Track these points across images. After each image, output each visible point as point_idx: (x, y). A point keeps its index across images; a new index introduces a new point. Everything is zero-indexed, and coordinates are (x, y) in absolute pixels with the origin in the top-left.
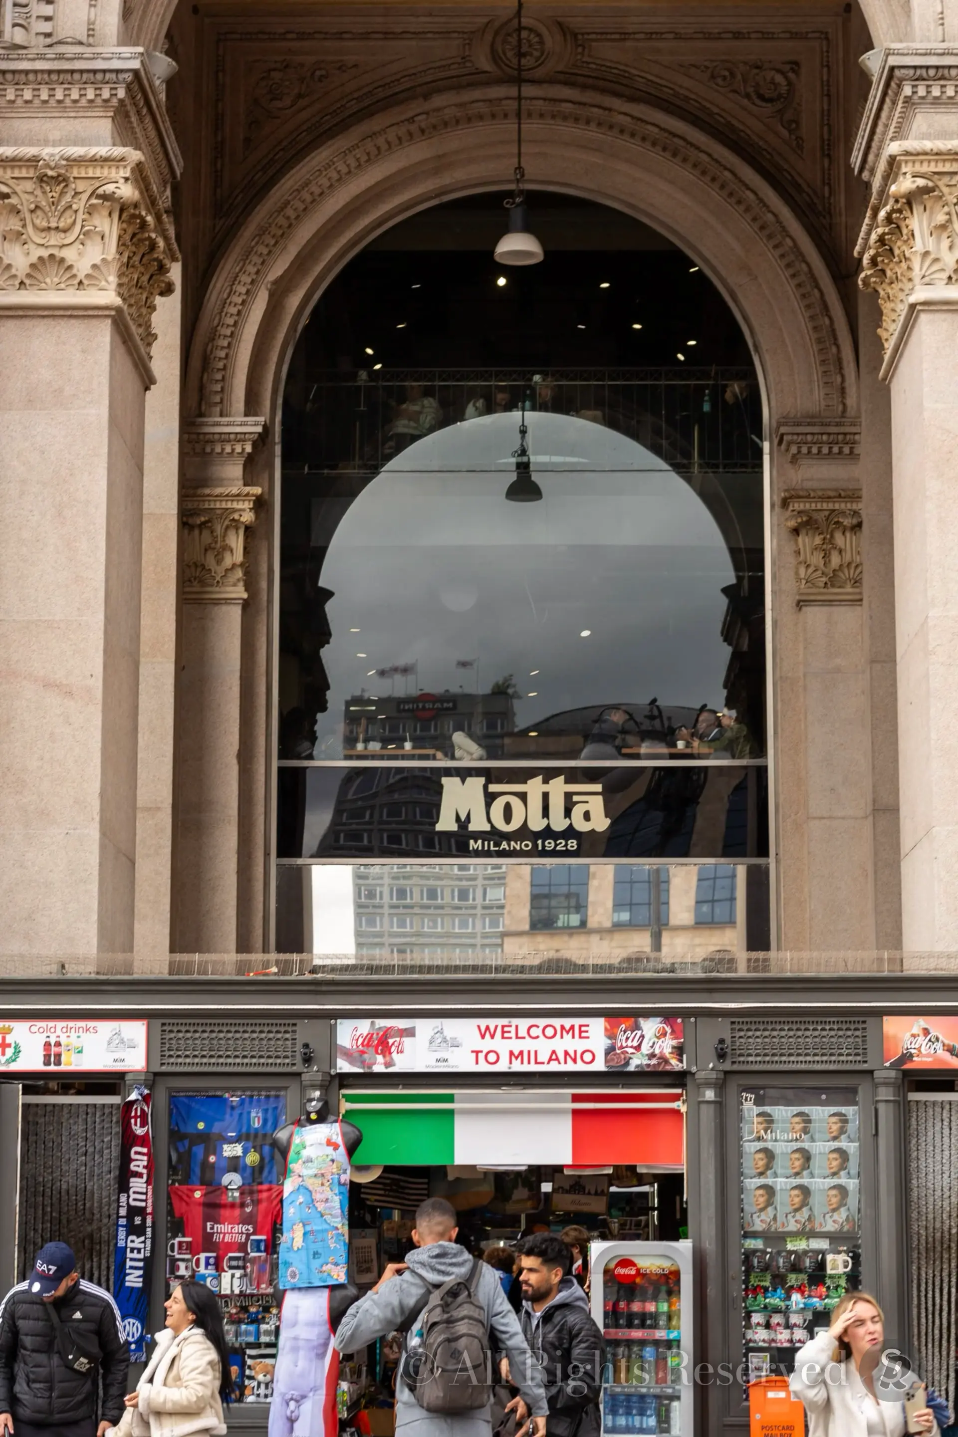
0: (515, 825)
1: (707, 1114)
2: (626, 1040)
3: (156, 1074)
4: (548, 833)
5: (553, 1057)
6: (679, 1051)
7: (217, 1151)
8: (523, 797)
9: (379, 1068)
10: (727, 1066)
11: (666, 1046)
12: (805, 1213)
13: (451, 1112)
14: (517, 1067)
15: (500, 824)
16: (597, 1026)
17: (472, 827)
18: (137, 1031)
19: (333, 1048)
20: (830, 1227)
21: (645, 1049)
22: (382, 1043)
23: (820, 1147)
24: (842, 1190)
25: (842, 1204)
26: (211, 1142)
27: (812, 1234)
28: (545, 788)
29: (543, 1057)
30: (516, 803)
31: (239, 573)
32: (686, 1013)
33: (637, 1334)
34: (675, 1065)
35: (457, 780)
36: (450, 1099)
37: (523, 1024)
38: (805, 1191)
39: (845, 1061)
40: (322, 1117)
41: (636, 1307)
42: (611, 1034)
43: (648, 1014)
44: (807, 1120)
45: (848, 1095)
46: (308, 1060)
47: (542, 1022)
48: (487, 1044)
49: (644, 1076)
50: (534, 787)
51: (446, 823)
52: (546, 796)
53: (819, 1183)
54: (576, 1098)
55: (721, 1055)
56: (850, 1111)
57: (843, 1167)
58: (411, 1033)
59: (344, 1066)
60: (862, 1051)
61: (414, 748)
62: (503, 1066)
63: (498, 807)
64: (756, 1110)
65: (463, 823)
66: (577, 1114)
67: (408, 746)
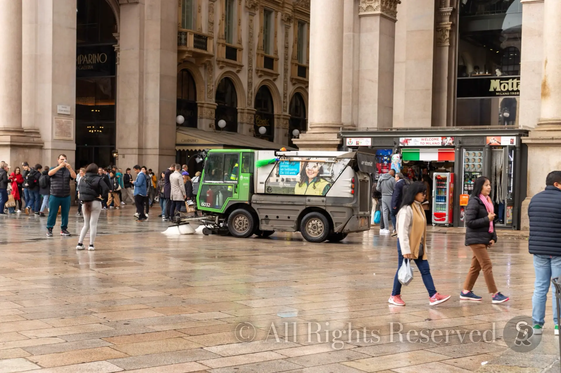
0: (506, 89)
1: (457, 153)
2: (445, 141)
3: (373, 146)
4: (513, 91)
5: (433, 143)
6: (453, 142)
7: (383, 158)
8: (508, 83)
9: (406, 145)
10: (461, 145)
11: (451, 142)
12: (474, 168)
13: (419, 152)
14: (427, 145)
15: (503, 89)
16: (440, 138)
17: (497, 90)
18: (370, 139)
19: (399, 142)
20: (479, 171)
21: (448, 142)
22: (406, 141)
23: (477, 158)
24: (480, 165)
25: (480, 167)
26: (383, 156)
27: (476, 172)
28: (513, 81)
29: (431, 143)
30: (506, 85)
31: (448, 40)
32: (454, 136)
33: (441, 187)
34: (452, 145)
35: (494, 80)
36: (419, 150)
37: (428, 138)
38: (474, 165)
39: (480, 144)
40: (397, 153)
41: (442, 183)
42: (442, 140)
43: (448, 136)
44: (475, 153)
45: (482, 150)
46: (395, 144)
47: (431, 138)
48: (423, 141)
49: (447, 147)
50: (510, 81)
51: (491, 89)
52: (513, 83)
53: (476, 164)
54: (439, 150)
55: (460, 143)
56: (482, 152)
57: (481, 161)
58: (411, 140)
59: (401, 145)
60: (483, 142)
61: (488, 73)
62: (425, 145)
63: (502, 86)
64: (466, 152)
65: (495, 89)
66: (439, 153)
67: (487, 73)
